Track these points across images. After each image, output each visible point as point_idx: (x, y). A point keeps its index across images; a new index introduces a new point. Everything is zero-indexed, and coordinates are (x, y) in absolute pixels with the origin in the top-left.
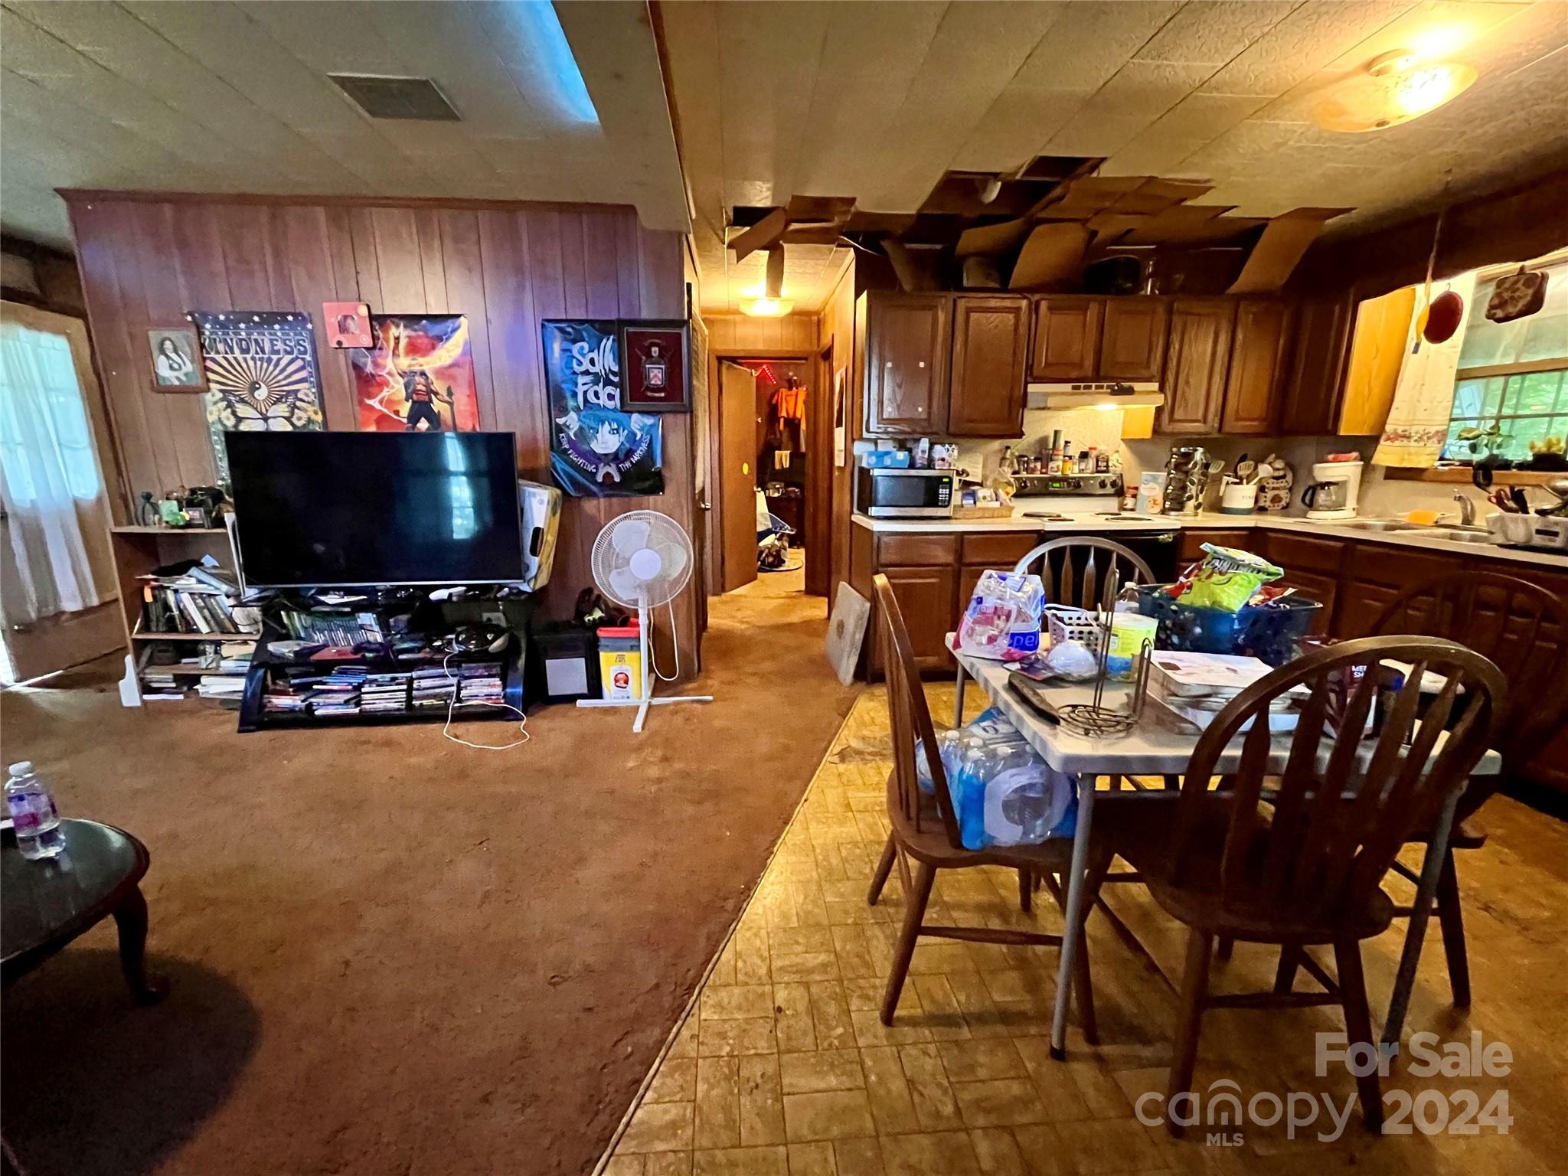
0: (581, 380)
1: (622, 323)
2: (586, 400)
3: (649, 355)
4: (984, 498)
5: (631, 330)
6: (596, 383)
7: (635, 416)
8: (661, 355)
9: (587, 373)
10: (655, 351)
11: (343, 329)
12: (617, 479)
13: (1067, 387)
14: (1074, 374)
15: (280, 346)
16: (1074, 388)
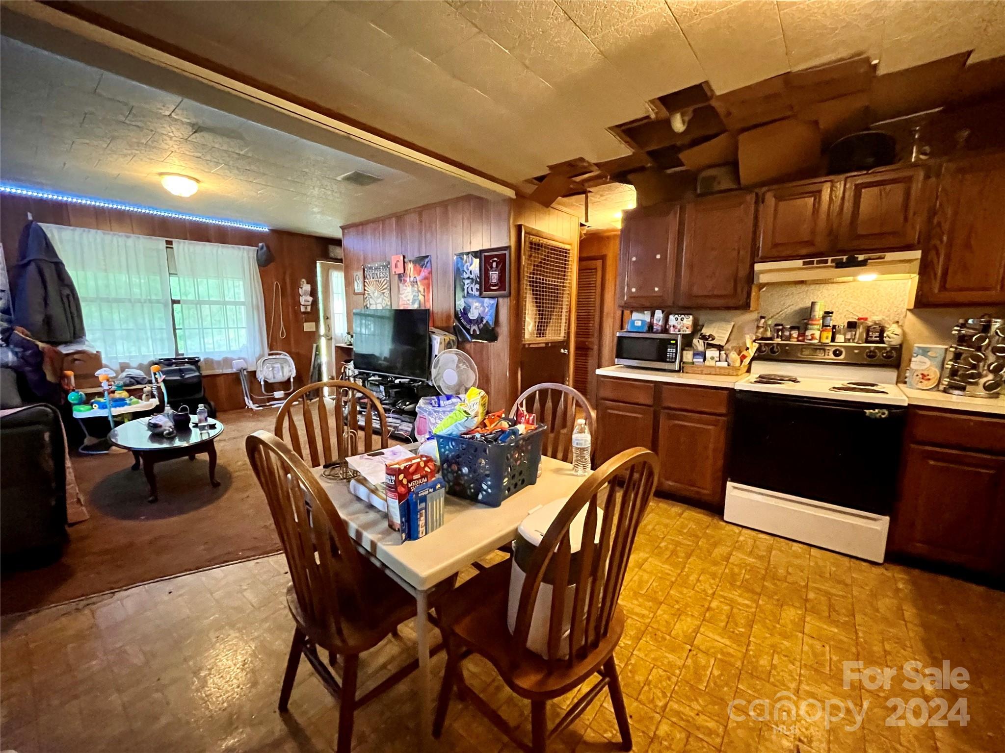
0: (467, 282)
1: (481, 251)
2: (468, 292)
3: (492, 267)
4: (712, 358)
5: (486, 254)
6: (472, 283)
7: (486, 300)
8: (497, 266)
9: (469, 278)
10: (494, 264)
11: (396, 266)
12: (478, 333)
13: (799, 263)
14: (804, 251)
15: (382, 275)
16: (804, 263)
